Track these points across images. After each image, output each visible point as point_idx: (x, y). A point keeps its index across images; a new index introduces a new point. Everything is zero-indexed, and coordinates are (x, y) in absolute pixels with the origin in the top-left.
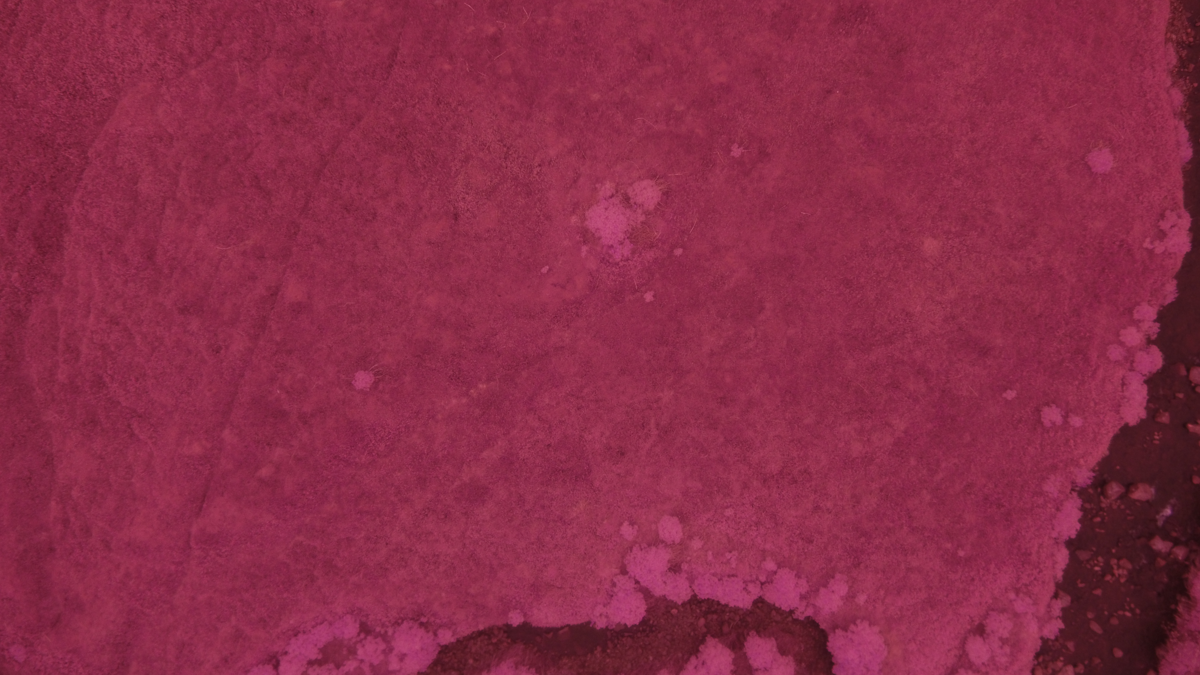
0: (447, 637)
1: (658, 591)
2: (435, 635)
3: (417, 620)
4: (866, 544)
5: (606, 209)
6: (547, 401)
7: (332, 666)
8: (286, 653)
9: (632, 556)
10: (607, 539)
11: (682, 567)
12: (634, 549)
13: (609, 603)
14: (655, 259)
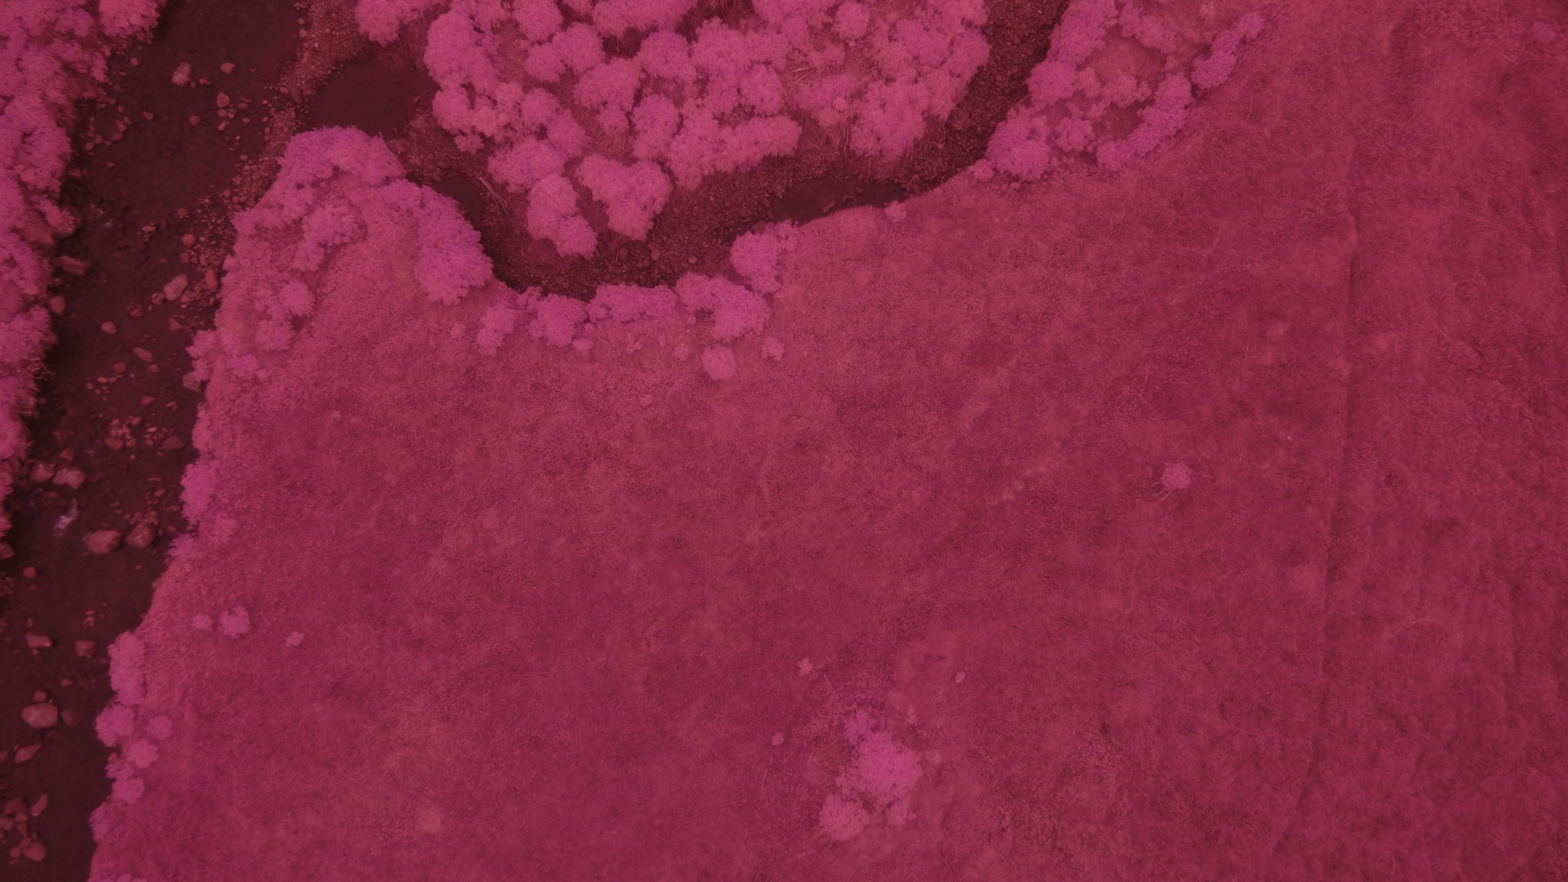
0: (980, 170)
1: (719, 283)
2: (995, 170)
3: (1023, 183)
4: (461, 399)
5: (894, 785)
6: (915, 494)
7: (1122, 105)
8: (1186, 107)
9: (762, 319)
10: (799, 333)
11: (695, 318)
12: (761, 329)
13: (780, 255)
14: (807, 722)
